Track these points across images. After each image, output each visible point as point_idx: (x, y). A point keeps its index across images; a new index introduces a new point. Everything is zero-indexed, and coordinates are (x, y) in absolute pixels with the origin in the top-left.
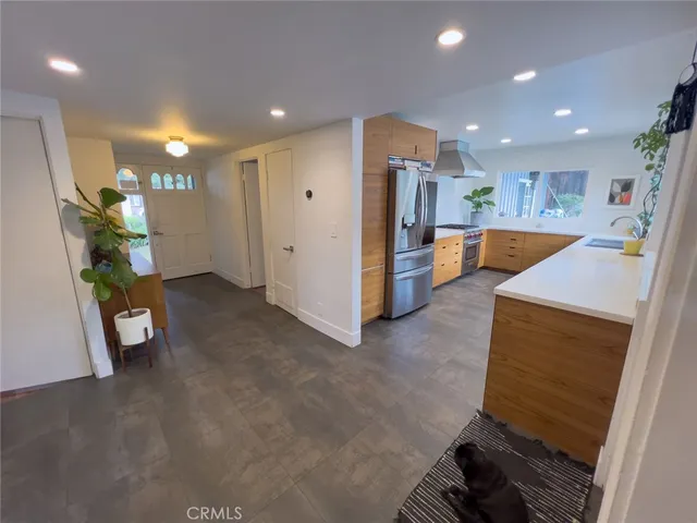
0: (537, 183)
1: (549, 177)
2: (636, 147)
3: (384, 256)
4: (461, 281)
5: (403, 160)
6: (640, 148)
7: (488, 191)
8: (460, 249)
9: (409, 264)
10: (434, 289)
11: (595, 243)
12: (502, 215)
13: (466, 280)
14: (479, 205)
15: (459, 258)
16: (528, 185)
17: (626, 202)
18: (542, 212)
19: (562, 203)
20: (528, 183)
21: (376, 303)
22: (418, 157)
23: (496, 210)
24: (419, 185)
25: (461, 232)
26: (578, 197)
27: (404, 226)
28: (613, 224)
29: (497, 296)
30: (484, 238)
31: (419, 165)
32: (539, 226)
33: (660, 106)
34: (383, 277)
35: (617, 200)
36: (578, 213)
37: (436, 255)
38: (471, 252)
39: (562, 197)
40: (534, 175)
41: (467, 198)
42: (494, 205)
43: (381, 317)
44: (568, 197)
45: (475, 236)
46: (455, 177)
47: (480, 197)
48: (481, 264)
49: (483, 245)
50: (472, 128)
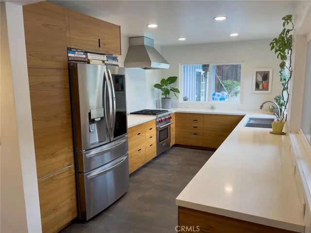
0: (208, 72)
1: (216, 68)
2: (272, 49)
3: (71, 154)
4: (157, 161)
5: (86, 53)
6: (274, 50)
7: (173, 80)
8: (154, 133)
9: (107, 157)
10: (131, 175)
11: (252, 122)
12: (185, 99)
13: (162, 160)
14: (167, 92)
15: (154, 141)
16: (202, 74)
17: (266, 88)
18: (214, 95)
19: (226, 86)
20: (203, 72)
21: (65, 209)
22: (102, 50)
23: (181, 96)
24: (105, 79)
25: (153, 118)
26: (235, 82)
27: (92, 121)
28: (261, 107)
29: (179, 207)
30: (173, 121)
31: (104, 58)
32: (213, 108)
33: (283, 19)
34: (74, 177)
35: (261, 87)
36: (236, 94)
37: (129, 144)
38: (163, 134)
39: (225, 82)
40: (205, 67)
41: (157, 86)
42: (179, 92)
43: (74, 222)
44: (229, 82)
45: (165, 120)
46: (145, 68)
47: (167, 85)
48: (173, 142)
49: (173, 126)
50: (153, 26)
